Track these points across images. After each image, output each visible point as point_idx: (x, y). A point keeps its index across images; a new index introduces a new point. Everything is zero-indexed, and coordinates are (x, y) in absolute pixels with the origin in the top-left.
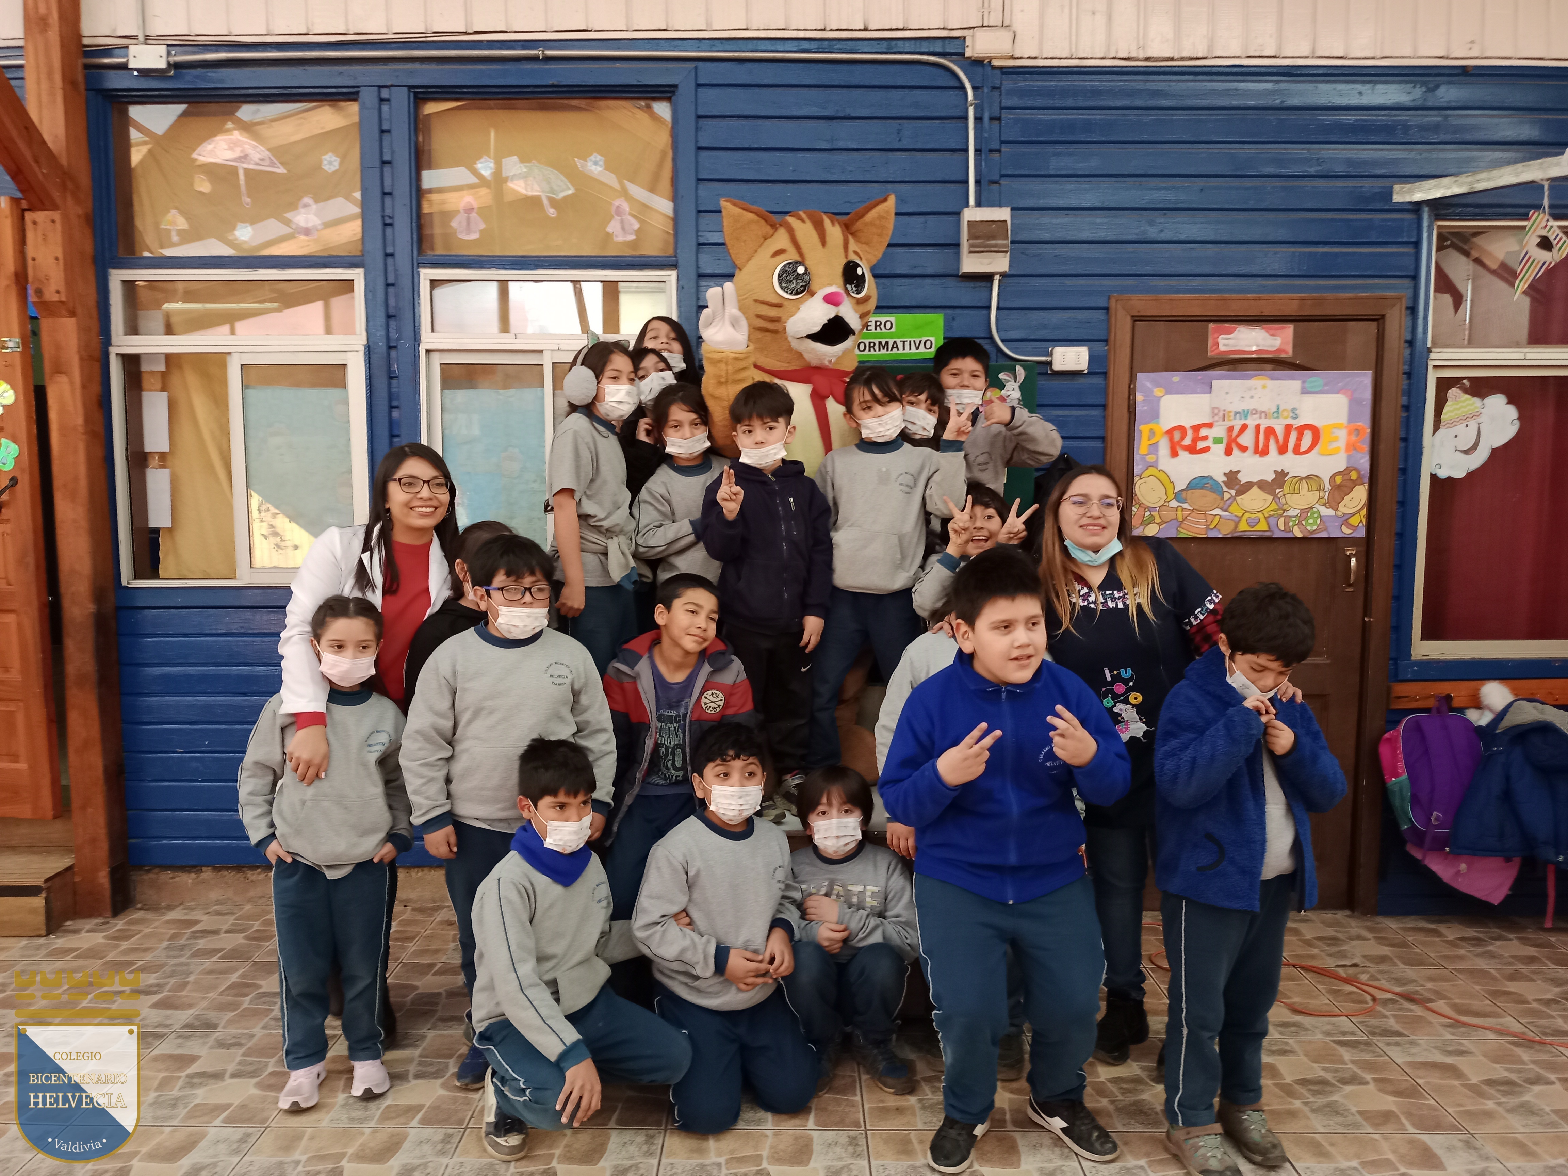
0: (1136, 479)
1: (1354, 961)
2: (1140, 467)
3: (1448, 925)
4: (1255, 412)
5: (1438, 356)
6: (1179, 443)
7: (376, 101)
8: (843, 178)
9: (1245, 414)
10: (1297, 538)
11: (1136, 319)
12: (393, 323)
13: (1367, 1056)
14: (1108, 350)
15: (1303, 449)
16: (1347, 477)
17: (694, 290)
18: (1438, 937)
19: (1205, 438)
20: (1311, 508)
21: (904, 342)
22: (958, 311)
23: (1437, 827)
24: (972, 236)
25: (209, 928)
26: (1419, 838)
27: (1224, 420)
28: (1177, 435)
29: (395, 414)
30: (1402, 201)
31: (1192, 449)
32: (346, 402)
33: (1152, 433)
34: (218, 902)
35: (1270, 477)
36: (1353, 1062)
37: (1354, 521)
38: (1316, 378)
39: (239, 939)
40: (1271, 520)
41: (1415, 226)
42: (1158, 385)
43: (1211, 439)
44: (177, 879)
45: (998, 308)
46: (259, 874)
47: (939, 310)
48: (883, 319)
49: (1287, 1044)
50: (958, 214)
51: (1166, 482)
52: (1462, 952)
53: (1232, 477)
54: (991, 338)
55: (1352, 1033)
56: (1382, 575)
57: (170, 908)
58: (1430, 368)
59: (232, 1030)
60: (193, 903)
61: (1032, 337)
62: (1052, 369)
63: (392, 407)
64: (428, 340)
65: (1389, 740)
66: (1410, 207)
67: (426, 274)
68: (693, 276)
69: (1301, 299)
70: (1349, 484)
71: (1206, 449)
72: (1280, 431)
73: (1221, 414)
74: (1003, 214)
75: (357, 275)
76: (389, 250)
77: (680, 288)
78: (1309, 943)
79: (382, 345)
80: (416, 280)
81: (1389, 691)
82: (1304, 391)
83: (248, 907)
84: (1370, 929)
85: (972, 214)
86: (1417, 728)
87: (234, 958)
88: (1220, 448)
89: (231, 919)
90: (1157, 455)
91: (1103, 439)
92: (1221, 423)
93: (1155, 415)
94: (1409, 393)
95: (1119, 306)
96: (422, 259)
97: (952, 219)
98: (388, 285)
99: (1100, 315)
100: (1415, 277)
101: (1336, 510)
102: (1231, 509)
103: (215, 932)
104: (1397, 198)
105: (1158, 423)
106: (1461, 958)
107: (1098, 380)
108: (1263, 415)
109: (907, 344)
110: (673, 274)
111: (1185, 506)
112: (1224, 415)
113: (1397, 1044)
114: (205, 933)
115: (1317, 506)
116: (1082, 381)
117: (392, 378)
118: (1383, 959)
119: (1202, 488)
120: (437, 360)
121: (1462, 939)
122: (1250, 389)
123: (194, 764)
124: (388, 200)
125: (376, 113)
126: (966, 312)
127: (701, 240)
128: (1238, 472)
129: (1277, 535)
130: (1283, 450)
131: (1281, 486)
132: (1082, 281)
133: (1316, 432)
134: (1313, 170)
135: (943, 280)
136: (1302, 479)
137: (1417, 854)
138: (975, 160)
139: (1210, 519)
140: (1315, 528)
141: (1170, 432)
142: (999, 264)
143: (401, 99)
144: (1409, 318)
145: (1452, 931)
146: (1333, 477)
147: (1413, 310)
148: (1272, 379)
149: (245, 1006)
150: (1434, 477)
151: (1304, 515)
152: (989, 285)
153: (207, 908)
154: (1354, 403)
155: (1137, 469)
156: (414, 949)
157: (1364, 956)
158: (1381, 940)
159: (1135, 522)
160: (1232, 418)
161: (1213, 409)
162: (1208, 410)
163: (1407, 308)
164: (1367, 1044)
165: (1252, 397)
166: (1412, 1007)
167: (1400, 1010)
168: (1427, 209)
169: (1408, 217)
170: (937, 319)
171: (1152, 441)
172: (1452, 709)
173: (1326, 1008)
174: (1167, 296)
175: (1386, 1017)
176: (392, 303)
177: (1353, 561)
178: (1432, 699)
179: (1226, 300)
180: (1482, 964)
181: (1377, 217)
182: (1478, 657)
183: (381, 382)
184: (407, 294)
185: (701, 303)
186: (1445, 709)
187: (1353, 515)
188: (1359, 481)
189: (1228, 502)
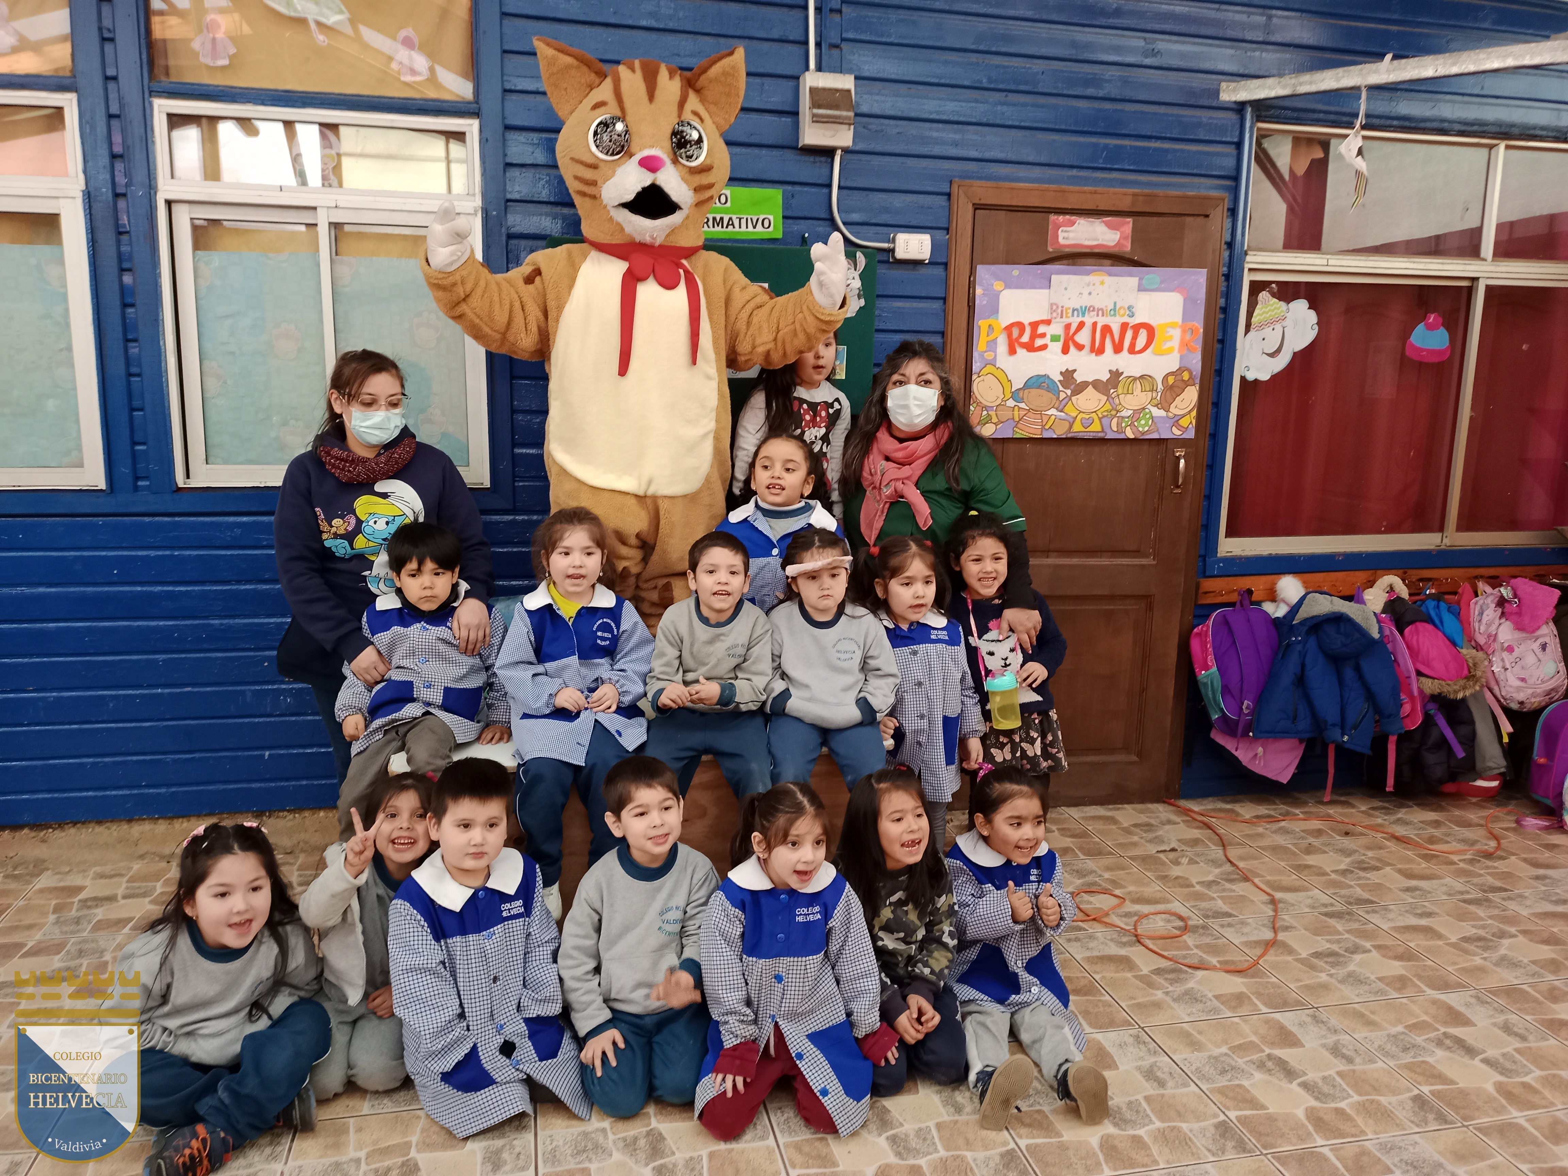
0: (974, 377)
1: (1172, 846)
3: (1242, 804)
4: (1091, 309)
5: (1253, 260)
6: (1017, 339)
9: (1084, 311)
10: (1129, 439)
11: (977, 207)
12: (119, 165)
13: (1207, 940)
14: (950, 239)
15: (1137, 349)
16: (1178, 378)
17: (500, 144)
18: (1236, 816)
19: (1043, 335)
20: (1144, 409)
21: (740, 219)
22: (798, 188)
23: (1247, 715)
24: (815, 104)
26: (1230, 728)
27: (1061, 317)
28: (1015, 332)
29: (127, 279)
30: (1227, 99)
31: (1030, 347)
32: (61, 261)
33: (990, 328)
35: (1106, 377)
36: (1197, 947)
37: (1185, 422)
40: (1104, 421)
41: (1238, 126)
42: (998, 278)
43: (1048, 337)
45: (840, 187)
47: (777, 185)
50: (797, 78)
51: (1004, 381)
52: (1260, 830)
53: (1068, 375)
55: (1189, 918)
56: (1199, 475)
58: (1246, 270)
61: (873, 221)
62: (894, 257)
63: (122, 270)
64: (167, 188)
65: (1199, 634)
66: (1234, 106)
67: (162, 106)
68: (500, 128)
69: (1134, 195)
70: (1181, 385)
71: (1044, 347)
72: (1116, 329)
73: (1060, 311)
74: (846, 82)
75: (68, 102)
76: (111, 72)
77: (483, 142)
78: (1127, 831)
79: (106, 192)
80: (147, 111)
81: (1198, 586)
82: (1141, 289)
84: (1178, 813)
85: (813, 79)
88: (1058, 346)
90: (995, 352)
91: (943, 335)
92: (1059, 319)
93: (994, 310)
94: (1227, 296)
95: (960, 192)
96: (155, 85)
97: (791, 83)
98: (111, 116)
99: (941, 201)
100: (1236, 178)
101: (1168, 411)
102: (1066, 409)
104: (1223, 96)
105: (997, 319)
106: (1261, 835)
107: (939, 271)
108: (1100, 312)
109: (743, 222)
110: (475, 124)
112: (1062, 311)
113: (1230, 925)
115: (1149, 406)
116: (923, 271)
117: (121, 233)
118: (1195, 842)
119: (1039, 387)
120: (182, 214)
121: (1257, 817)
122: (1088, 285)
124: (106, 8)
126: (806, 189)
127: (508, 86)
128: (1075, 371)
129: (1110, 435)
130: (1118, 349)
131: (1115, 386)
132: (924, 163)
133: (1150, 331)
134: (1148, 61)
135: (783, 152)
136: (1134, 379)
137: (1220, 739)
139: (1045, 419)
140: (1146, 429)
141: (1009, 328)
142: (842, 137)
144: (1230, 220)
145: (1247, 810)
147: (1233, 212)
148: (1110, 275)
150: (1243, 379)
151: (1137, 416)
152: (830, 160)
154: (1188, 302)
155: (976, 367)
157: (1179, 840)
158: (1189, 823)
160: (1070, 315)
161: (1052, 305)
162: (1047, 306)
163: (1228, 209)
164: (1204, 927)
165: (1090, 294)
166: (1234, 887)
167: (1224, 890)
168: (1249, 109)
169: (1233, 117)
170: (776, 195)
171: (991, 337)
172: (1252, 603)
173: (1158, 895)
174: (1008, 184)
175: (1213, 899)
176: (117, 138)
177: (1182, 462)
178: (1236, 594)
179: (1064, 191)
180: (1280, 840)
181: (1205, 116)
182: (1274, 552)
183: (107, 238)
184: (138, 130)
185: (508, 160)
186: (1246, 602)
187: (1183, 416)
188: (1191, 382)
189: (1064, 402)
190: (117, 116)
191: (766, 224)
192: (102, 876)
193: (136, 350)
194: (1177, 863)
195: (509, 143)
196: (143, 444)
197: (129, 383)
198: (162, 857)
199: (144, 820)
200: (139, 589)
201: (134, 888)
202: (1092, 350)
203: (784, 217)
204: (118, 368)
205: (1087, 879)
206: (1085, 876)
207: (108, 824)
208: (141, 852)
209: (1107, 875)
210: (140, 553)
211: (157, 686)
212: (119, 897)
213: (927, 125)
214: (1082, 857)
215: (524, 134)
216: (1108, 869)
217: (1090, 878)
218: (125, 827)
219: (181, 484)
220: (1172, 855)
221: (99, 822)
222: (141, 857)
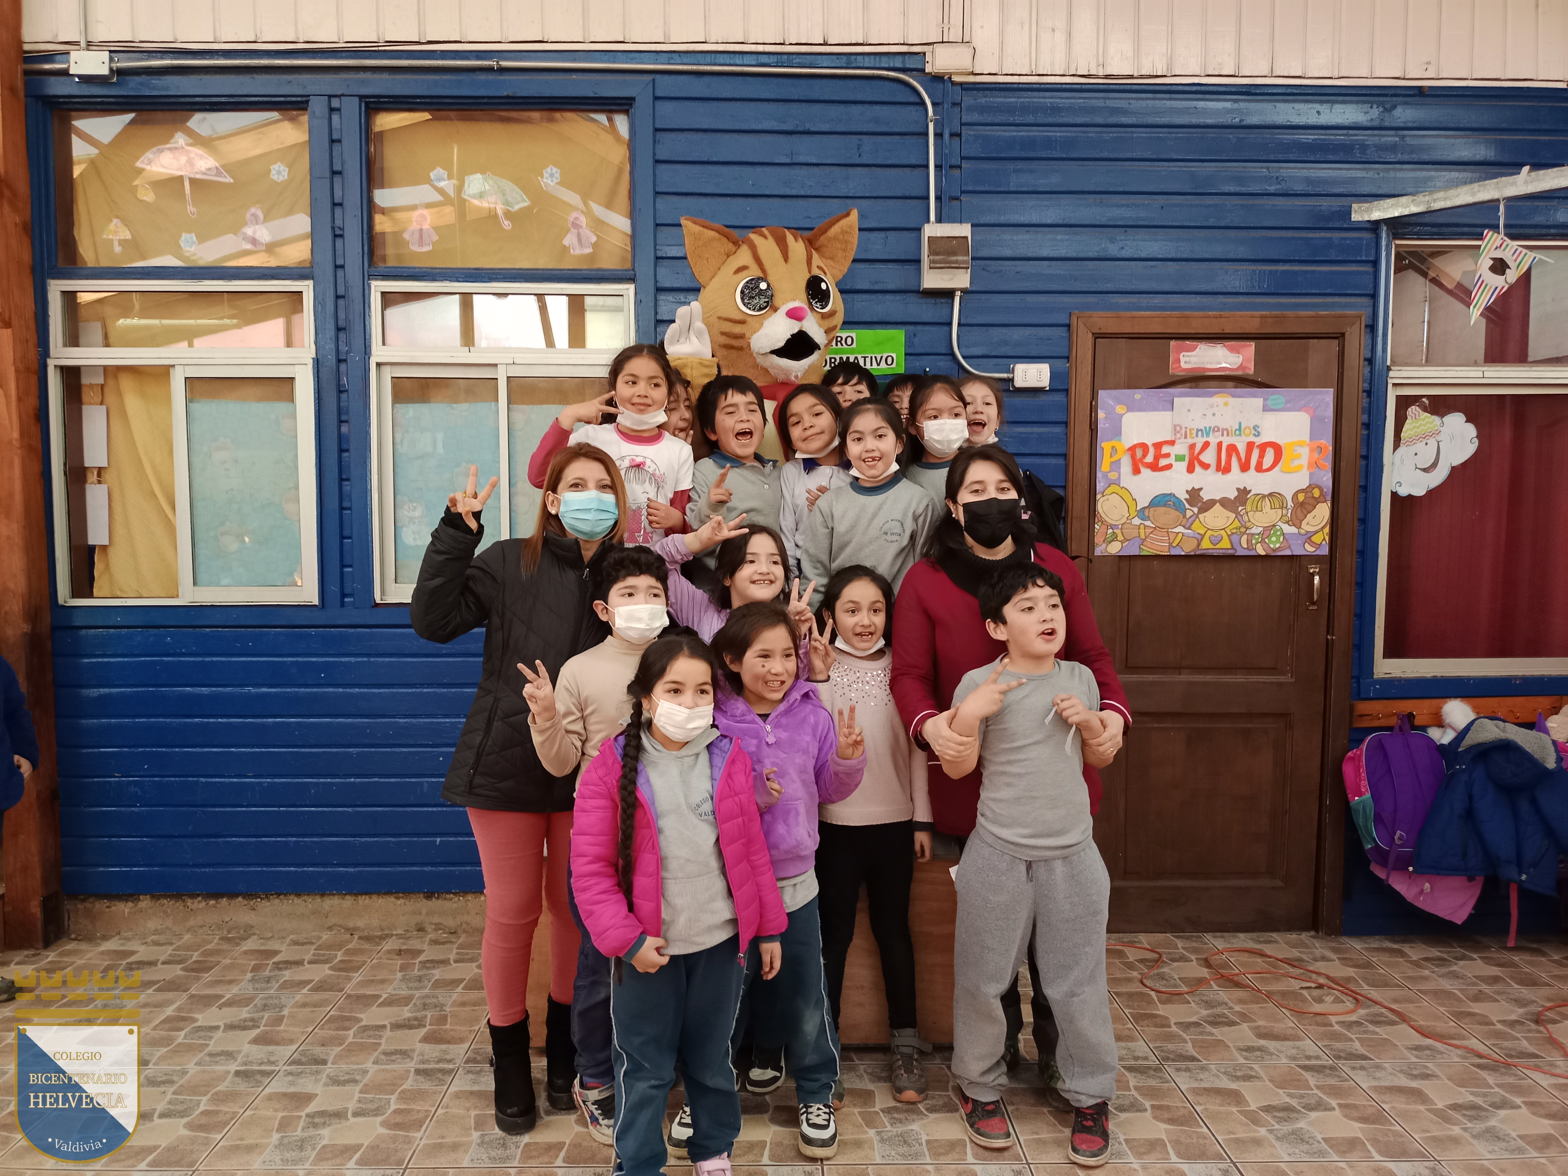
0: (1098, 497)
1: (1320, 984)
2: (1102, 484)
3: (1412, 945)
4: (1216, 429)
5: (1397, 375)
6: (1141, 460)
7: (326, 110)
8: (803, 193)
9: (1206, 431)
10: (1260, 556)
11: (1097, 336)
12: (342, 335)
13: (1333, 1082)
14: (1070, 367)
15: (1265, 467)
16: (1310, 495)
17: (652, 304)
18: (1402, 957)
19: (1167, 455)
20: (1274, 526)
21: (865, 358)
22: (920, 328)
23: (1401, 846)
24: (932, 252)
25: (146, 959)
26: (1382, 857)
27: (1186, 437)
28: (1139, 453)
29: (344, 429)
30: (1360, 219)
31: (1154, 467)
32: (294, 416)
33: (1114, 450)
34: (156, 932)
35: (1232, 495)
36: (1319, 1087)
37: (1317, 539)
38: (1278, 396)
39: (177, 971)
40: (1234, 538)
41: (1373, 245)
42: (1119, 402)
43: (1173, 457)
44: (113, 908)
45: (959, 325)
46: (199, 902)
47: (900, 326)
48: (844, 334)
49: (1252, 1068)
50: (919, 230)
51: (1129, 500)
52: (1426, 972)
53: (1194, 495)
54: (953, 354)
55: (1318, 1058)
56: (1345, 593)
57: (105, 938)
58: (1390, 386)
59: (164, 1067)
60: (130, 933)
61: (994, 354)
62: (1013, 386)
63: (341, 422)
64: (378, 353)
65: (1352, 758)
66: (1368, 226)
67: (378, 287)
68: (652, 290)
69: (1262, 317)
70: (1312, 501)
71: (1169, 467)
72: (1242, 448)
73: (1183, 431)
74: (964, 230)
75: (306, 287)
76: (339, 262)
77: (638, 302)
78: (1274, 965)
79: (331, 358)
80: (366, 291)
81: (1352, 709)
82: (1266, 409)
83: (187, 937)
84: (1335, 950)
85: (932, 230)
86: (1379, 747)
87: (170, 990)
88: (1183, 466)
89: (169, 950)
90: (1119, 472)
91: (1065, 456)
92: (1183, 440)
93: (1117, 432)
94: (1369, 411)
95: (1080, 322)
96: (373, 271)
97: (913, 234)
98: (338, 297)
99: (1062, 332)
100: (1374, 296)
101: (1299, 527)
102: (1193, 527)
103: (152, 963)
104: (1355, 217)
105: (1120, 440)
106: (1426, 978)
107: (1059, 397)
108: (1225, 433)
109: (868, 360)
110: (631, 288)
111: (1148, 523)
112: (1186, 432)
113: (1362, 1068)
114: (142, 964)
115: (1280, 523)
116: (1043, 398)
117: (341, 392)
118: (1348, 981)
119: (1165, 506)
120: (388, 374)
121: (1427, 959)
122: (1212, 407)
123: (132, 789)
124: (338, 211)
125: (326, 122)
126: (927, 328)
127: (659, 254)
128: (1201, 489)
129: (1240, 552)
130: (1245, 467)
131: (1244, 504)
132: (1043, 298)
133: (1278, 450)
134: (1272, 189)
135: (904, 296)
136: (1264, 496)
137: (1380, 873)
138: (936, 176)
139: (1172, 536)
140: (1278, 545)
141: (1132, 449)
142: (960, 280)
143: (352, 108)
144: (1369, 336)
145: (1416, 952)
146: (1296, 494)
147: (1372, 328)
148: (1234, 396)
149: (180, 1040)
150: (1394, 495)
151: (1267, 533)
152: (950, 301)
153: (145, 938)
154: (1316, 421)
156: (359, 979)
157: (1329, 979)
158: (1345, 961)
159: (1098, 539)
160: (1194, 435)
161: (1175, 426)
162: (1170, 427)
163: (1366, 326)
164: (1332, 1068)
165: (1214, 415)
166: (1377, 1030)
167: (1365, 1032)
168: (1385, 228)
169: (1367, 235)
170: (898, 336)
171: (1114, 459)
172: (1414, 727)
173: (1290, 1031)
174: (1129, 314)
175: (1351, 1040)
176: (342, 315)
177: (1317, 579)
178: (1395, 718)
179: (1187, 317)
180: (1446, 985)
181: (1336, 235)
182: (1439, 675)
183: (331, 397)
184: (358, 306)
185: (659, 318)
186: (1407, 727)
187: (1316, 532)
188: (1322, 499)
189: (1191, 520)
190: (343, 297)
191: (889, 362)
192: (296, 943)
193: (349, 488)
194: (1320, 1000)
195: (661, 303)
196: (350, 566)
197: (341, 516)
198: (347, 929)
199: (334, 895)
200: (341, 690)
201: (319, 955)
202: (1218, 468)
203: (906, 354)
204: (333, 503)
205: (1215, 1010)
206: (1213, 1007)
207: (305, 897)
208: (330, 924)
209: (1237, 1008)
210: (343, 660)
211: (350, 776)
212: (306, 963)
213: (1046, 263)
214: (1216, 988)
215: (673, 294)
216: (1241, 1001)
217: (1218, 1010)
218: (318, 899)
219: (378, 601)
220: (1316, 993)
221: (298, 895)
222: (330, 928)
